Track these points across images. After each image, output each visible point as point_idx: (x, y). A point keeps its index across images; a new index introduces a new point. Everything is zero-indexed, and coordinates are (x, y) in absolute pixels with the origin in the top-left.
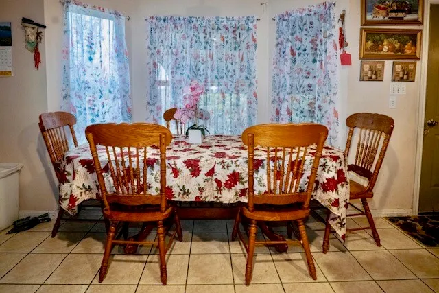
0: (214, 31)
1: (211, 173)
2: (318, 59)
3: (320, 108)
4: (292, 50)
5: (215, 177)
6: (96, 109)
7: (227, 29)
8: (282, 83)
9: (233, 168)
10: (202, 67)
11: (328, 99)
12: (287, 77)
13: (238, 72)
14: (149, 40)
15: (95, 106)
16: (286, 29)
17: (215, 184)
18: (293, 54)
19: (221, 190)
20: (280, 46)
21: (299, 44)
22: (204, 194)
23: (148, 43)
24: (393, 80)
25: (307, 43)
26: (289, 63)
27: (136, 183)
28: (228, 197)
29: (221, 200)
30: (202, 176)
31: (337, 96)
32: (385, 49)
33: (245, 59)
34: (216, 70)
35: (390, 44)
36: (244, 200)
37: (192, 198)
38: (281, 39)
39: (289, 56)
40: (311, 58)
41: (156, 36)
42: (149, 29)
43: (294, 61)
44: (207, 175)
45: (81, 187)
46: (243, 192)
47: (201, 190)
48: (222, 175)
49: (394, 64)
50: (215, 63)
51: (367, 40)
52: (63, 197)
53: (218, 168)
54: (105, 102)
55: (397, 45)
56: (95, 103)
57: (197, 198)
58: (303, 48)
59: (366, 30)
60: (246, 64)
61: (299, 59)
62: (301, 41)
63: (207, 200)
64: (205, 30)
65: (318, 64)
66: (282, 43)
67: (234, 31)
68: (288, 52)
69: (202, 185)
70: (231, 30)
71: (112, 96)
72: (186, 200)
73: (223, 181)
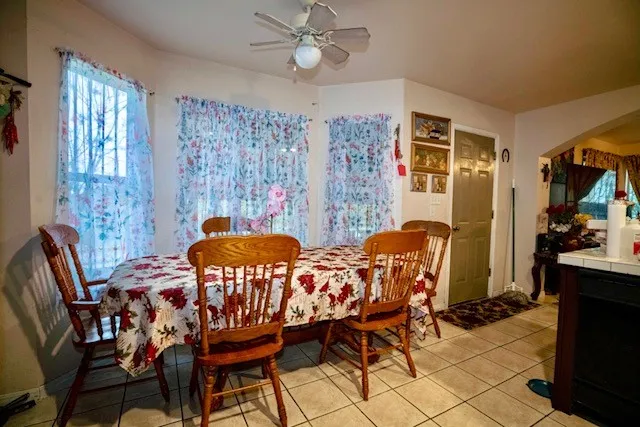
0: (264, 126)
1: (325, 288)
2: (375, 168)
3: (378, 216)
4: (347, 157)
5: (329, 292)
6: (109, 219)
7: (278, 126)
8: (338, 190)
9: (346, 280)
10: (249, 167)
11: (385, 207)
12: (343, 184)
13: (289, 177)
14: (181, 127)
15: (107, 214)
16: (341, 134)
17: (329, 300)
18: (348, 160)
19: (334, 305)
20: (334, 151)
21: (355, 152)
22: (318, 313)
23: (178, 130)
24: (433, 192)
25: (364, 151)
26: (345, 169)
27: (240, 313)
28: (340, 312)
29: (334, 317)
30: (317, 291)
31: (394, 204)
32: (428, 163)
33: (297, 163)
34: (265, 172)
35: (430, 159)
36: (354, 313)
37: (305, 320)
38: (336, 144)
39: (345, 163)
40: (367, 166)
41: (190, 122)
42: (180, 113)
43: (350, 168)
44: (321, 291)
45: (163, 331)
46: (353, 305)
47: (315, 309)
48: (336, 289)
49: (433, 177)
50: (265, 165)
51: (416, 154)
52: (124, 352)
53: (332, 282)
54: (121, 209)
55: (435, 161)
56: (106, 210)
57: (312, 318)
58: (359, 155)
59: (416, 145)
60: (297, 168)
61: (355, 167)
62: (357, 148)
63: (321, 319)
64: (253, 124)
65: (375, 173)
66: (336, 148)
67: (286, 129)
68: (344, 158)
69: (316, 303)
70: (283, 127)
71: (131, 200)
72: (301, 323)
73: (337, 295)
